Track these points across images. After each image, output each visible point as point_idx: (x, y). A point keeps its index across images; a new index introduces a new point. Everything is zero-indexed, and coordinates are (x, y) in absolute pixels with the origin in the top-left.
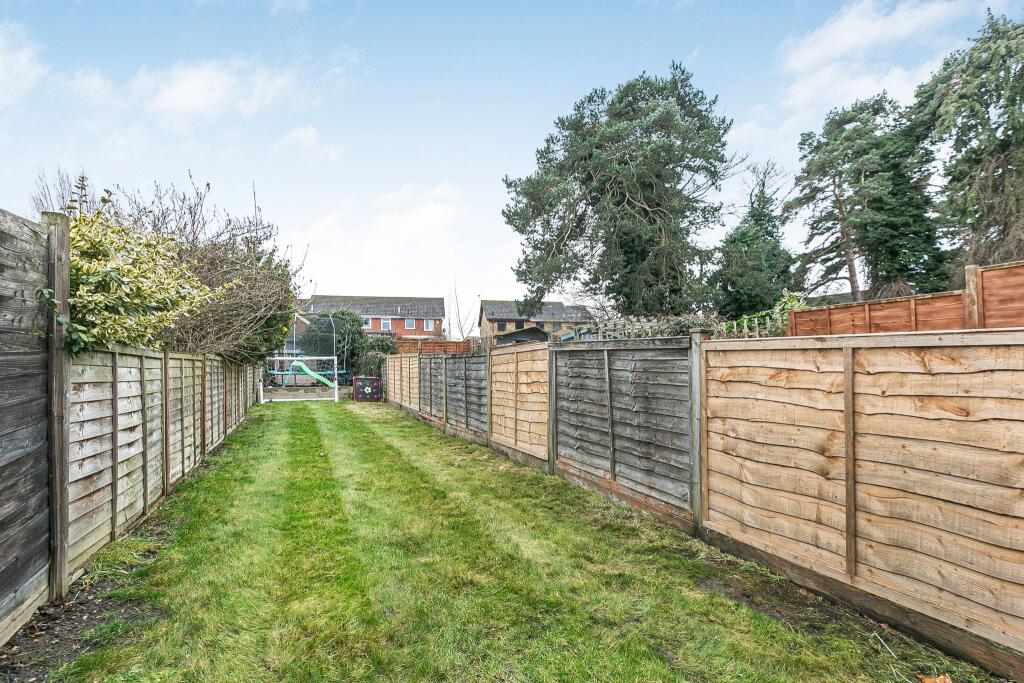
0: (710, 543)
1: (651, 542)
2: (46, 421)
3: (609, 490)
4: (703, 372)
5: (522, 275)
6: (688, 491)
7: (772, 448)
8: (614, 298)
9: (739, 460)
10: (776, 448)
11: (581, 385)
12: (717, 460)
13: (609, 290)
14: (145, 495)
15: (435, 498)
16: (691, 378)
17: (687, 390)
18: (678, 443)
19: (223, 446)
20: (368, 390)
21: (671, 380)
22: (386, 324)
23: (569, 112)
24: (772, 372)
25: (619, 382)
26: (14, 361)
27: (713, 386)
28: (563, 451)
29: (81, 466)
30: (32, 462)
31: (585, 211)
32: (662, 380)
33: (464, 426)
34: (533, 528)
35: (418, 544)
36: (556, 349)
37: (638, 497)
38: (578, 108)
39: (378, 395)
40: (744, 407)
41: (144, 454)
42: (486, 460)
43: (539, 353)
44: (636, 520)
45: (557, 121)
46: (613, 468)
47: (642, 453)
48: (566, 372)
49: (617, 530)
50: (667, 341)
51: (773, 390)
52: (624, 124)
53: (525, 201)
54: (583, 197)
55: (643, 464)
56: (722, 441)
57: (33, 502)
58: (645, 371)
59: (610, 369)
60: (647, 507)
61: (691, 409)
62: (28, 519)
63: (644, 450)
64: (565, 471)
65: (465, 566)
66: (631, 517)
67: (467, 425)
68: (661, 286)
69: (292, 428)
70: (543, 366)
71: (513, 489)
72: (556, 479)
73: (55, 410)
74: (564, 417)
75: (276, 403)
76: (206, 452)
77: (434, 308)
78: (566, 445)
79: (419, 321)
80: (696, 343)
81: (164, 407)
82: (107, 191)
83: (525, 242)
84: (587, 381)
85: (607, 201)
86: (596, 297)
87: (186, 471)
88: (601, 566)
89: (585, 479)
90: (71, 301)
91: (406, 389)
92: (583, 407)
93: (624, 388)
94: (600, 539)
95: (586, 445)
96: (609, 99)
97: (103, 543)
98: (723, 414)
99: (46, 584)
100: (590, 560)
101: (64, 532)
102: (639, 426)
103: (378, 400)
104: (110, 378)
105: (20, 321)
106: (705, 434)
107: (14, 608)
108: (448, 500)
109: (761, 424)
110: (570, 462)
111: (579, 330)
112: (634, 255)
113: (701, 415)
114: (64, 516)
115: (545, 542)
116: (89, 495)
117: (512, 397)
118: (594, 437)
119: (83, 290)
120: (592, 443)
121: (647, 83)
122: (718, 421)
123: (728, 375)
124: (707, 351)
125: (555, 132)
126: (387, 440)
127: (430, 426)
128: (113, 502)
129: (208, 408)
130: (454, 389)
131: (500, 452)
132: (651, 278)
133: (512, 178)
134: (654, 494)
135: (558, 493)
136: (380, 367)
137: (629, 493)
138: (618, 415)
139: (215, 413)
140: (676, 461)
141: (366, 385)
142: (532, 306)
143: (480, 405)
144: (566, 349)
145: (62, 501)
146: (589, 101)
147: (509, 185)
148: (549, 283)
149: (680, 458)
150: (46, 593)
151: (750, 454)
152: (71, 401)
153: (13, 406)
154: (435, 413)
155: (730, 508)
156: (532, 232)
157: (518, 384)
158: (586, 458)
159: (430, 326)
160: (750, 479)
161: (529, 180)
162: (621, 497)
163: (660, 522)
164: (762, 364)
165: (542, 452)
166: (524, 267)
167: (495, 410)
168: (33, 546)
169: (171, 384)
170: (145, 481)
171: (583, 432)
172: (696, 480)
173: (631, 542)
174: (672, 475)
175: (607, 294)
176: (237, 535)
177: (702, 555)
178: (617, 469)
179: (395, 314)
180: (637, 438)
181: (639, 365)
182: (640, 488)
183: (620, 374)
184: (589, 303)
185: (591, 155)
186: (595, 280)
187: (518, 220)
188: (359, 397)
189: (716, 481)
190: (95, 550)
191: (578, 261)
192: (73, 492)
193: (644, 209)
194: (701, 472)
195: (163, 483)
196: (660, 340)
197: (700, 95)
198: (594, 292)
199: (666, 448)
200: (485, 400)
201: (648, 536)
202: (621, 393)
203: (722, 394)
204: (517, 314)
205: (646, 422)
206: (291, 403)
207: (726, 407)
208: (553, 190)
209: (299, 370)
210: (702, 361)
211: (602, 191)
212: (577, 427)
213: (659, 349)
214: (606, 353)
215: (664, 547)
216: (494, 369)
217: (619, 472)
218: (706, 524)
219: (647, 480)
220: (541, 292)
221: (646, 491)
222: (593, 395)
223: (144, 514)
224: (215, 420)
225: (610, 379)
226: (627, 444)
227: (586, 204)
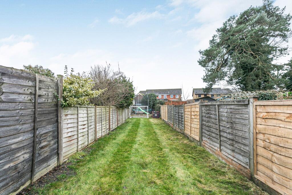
0: (257, 185)
1: (230, 179)
2: (57, 124)
3: (219, 155)
4: (254, 114)
5: (205, 80)
6: (248, 161)
7: (288, 150)
8: (239, 85)
9: (271, 153)
10: (290, 150)
11: (209, 117)
12: (260, 151)
13: (237, 83)
14: (88, 141)
15: (158, 150)
16: (249, 116)
17: (248, 121)
18: (244, 141)
19: (115, 129)
20: (156, 115)
21: (241, 117)
22: (165, 96)
23: (221, 26)
24: (288, 115)
25: (222, 116)
26: (45, 110)
27: (259, 120)
28: (204, 139)
29: (67, 134)
30: (52, 133)
31: (228, 57)
32: (237, 116)
33: (178, 127)
34: (185, 165)
35: (146, 165)
36: (202, 104)
37: (229, 160)
38: (224, 24)
39: (159, 116)
40: (273, 130)
41: (88, 131)
42: (181, 139)
43: (197, 105)
44: (226, 169)
45: (217, 30)
46: (220, 147)
47: (231, 143)
48: (205, 112)
49: (217, 171)
50: (239, 101)
51: (288, 123)
52: (243, 25)
53: (205, 57)
54: (227, 53)
55: (231, 147)
56: (263, 143)
57: (52, 142)
58: (231, 113)
59: (218, 112)
60: (232, 164)
61: (249, 128)
62: (51, 146)
63: (231, 142)
64: (204, 145)
65: (155, 176)
66: (225, 167)
67: (179, 127)
68: (259, 80)
69: (133, 125)
70: (198, 110)
71: (185, 150)
72: (201, 148)
73: (59, 121)
74: (204, 127)
75: (134, 118)
76: (110, 130)
77: (179, 91)
78: (205, 137)
79: (174, 95)
80: (251, 102)
81: (95, 119)
82: (72, 69)
83: (205, 70)
84: (211, 116)
85: (236, 53)
86: (232, 85)
87: (103, 135)
88: (204, 186)
89: (210, 150)
90: (63, 95)
91: (165, 115)
92: (210, 124)
93: (223, 119)
94: (208, 174)
95: (211, 137)
96: (237, 18)
97: (75, 152)
98: (264, 132)
99: (57, 162)
100: (200, 182)
101: (62, 150)
102: (229, 133)
103: (159, 118)
104: (76, 113)
105: (48, 100)
106: (255, 139)
107: (47, 167)
108: (162, 151)
109: (282, 138)
110: (206, 143)
111: (225, 96)
112: (247, 70)
113: (253, 131)
114: (61, 146)
115: (186, 172)
116: (70, 141)
117: (190, 119)
118: (214, 135)
119: (65, 93)
120: (213, 137)
121: (253, 9)
122: (262, 135)
123: (266, 116)
124: (256, 105)
125: (216, 33)
126: (155, 130)
127: (170, 126)
128: (78, 142)
129: (111, 119)
130: (175, 116)
131: (186, 137)
132: (255, 78)
133: (201, 50)
134: (235, 159)
135: (200, 153)
136: (159, 109)
137: (226, 158)
138: (222, 128)
139: (114, 121)
140: (244, 149)
141: (155, 114)
142: (208, 89)
143: (182, 121)
144: (204, 104)
145: (61, 142)
146: (229, 21)
147: (200, 53)
148: (214, 82)
149: (245, 148)
150: (57, 164)
151: (276, 150)
152: (64, 118)
153: (45, 120)
154: (171, 123)
155: (267, 172)
156: (207, 66)
157: (191, 115)
158: (211, 142)
159: (177, 97)
160: (276, 161)
161: (207, 50)
162: (223, 158)
163: (237, 171)
164: (283, 111)
165: (197, 138)
166: (205, 77)
167: (186, 123)
168: (52, 153)
169: (97, 114)
170: (88, 138)
171: (210, 133)
172: (252, 157)
173: (221, 178)
174: (242, 154)
175: (236, 84)
176: (103, 154)
177: (252, 189)
178: (222, 148)
179: (168, 94)
180: (228, 137)
181: (229, 110)
182: (230, 156)
183: (222, 113)
184: (230, 87)
185: (229, 39)
186: (231, 80)
187: (203, 63)
188: (154, 117)
189: (260, 159)
190: (72, 154)
191: (225, 74)
192: (64, 140)
193: (251, 54)
194: (253, 154)
195: (95, 138)
196: (236, 101)
197: (277, 8)
198: (231, 84)
199: (239, 143)
200: (183, 120)
201: (230, 176)
202: (222, 120)
203: (263, 123)
204: (203, 92)
205: (231, 132)
206: (137, 118)
207: (265, 129)
208: (215, 52)
209: (139, 109)
210: (254, 109)
211: (233, 49)
212: (208, 131)
213: (236, 105)
214: (217, 106)
215: (235, 182)
216: (186, 110)
217: (222, 149)
218: (256, 176)
219: (232, 154)
220: (211, 85)
221: (232, 158)
222: (213, 120)
223: (88, 146)
224: (114, 122)
225: (219, 115)
226: (225, 139)
227: (228, 55)
